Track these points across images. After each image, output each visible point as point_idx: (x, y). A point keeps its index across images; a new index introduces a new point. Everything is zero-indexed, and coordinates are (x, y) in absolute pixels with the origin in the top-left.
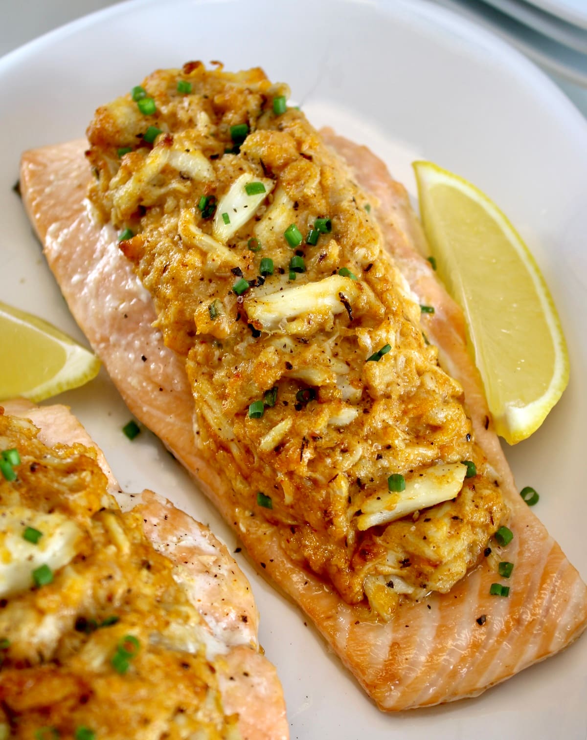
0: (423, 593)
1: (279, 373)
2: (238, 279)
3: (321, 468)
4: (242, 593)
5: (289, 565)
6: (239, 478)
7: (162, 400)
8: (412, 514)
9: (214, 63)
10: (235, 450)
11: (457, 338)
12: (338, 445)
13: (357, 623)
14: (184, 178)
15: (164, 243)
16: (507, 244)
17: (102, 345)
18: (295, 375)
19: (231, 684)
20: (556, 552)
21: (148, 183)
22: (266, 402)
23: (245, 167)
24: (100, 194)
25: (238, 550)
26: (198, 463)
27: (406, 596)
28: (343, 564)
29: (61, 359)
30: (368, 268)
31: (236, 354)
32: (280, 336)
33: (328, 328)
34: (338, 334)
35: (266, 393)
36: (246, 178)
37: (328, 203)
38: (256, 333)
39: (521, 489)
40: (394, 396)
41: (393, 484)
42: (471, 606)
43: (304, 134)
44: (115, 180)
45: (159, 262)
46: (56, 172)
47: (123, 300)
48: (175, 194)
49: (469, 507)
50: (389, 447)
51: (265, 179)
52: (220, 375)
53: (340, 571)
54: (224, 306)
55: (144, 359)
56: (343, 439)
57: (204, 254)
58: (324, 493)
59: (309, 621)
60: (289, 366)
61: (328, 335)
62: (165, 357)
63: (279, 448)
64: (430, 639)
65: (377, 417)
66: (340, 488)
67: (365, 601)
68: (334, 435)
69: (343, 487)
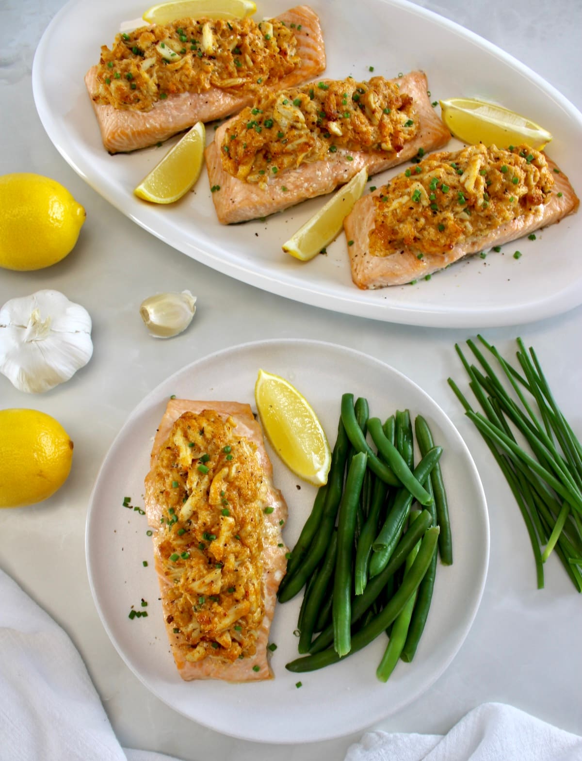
12: (255, 46)
14: (153, 67)
18: (231, 51)
21: (151, 79)
23: (153, 48)
30: (198, 22)
32: (218, 50)
33: (218, 38)
37: (173, 28)
38: (215, 56)
41: (268, 38)
43: (143, 30)
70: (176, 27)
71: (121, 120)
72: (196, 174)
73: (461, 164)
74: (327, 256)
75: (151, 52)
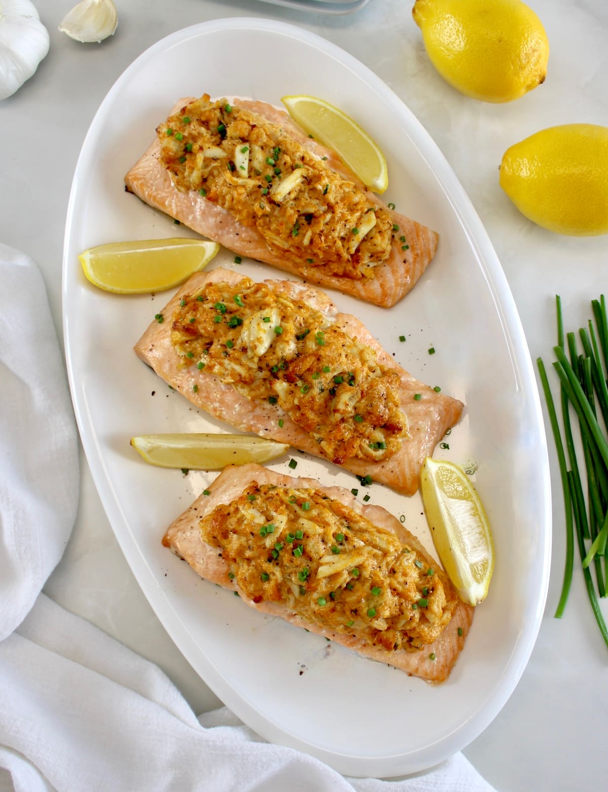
0: (380, 263)
1: (296, 216)
2: (262, 189)
3: (328, 240)
4: (325, 297)
5: (328, 278)
6: (297, 258)
7: (252, 245)
8: (364, 238)
9: (190, 103)
10: (292, 250)
11: (338, 163)
12: (331, 230)
13: (364, 284)
14: (215, 160)
15: (225, 189)
16: (332, 113)
17: (217, 237)
18: (301, 213)
19: (345, 328)
20: (416, 225)
21: (202, 168)
22: (296, 228)
23: (235, 143)
24: (182, 181)
25: (305, 282)
26: (276, 260)
27: (375, 267)
28: (351, 268)
29: (203, 250)
30: (303, 159)
31: (276, 216)
32: (288, 202)
33: (303, 189)
34: (307, 190)
35: (294, 225)
36: (239, 148)
37: (274, 141)
38: (279, 205)
39: (387, 205)
40: (339, 202)
41: (355, 232)
42: (398, 259)
43: (248, 118)
44: (186, 174)
45: (228, 197)
46: (151, 179)
47: (216, 217)
48: (215, 168)
49: (381, 225)
50: (346, 221)
51: (245, 144)
52: (273, 226)
53: (350, 271)
54: (264, 202)
55: (237, 234)
56: (331, 227)
57: (244, 186)
58: (334, 248)
59: (344, 292)
60: (298, 211)
61: (304, 192)
62: (245, 230)
63: (311, 242)
64: (391, 277)
65: (338, 213)
66: (338, 244)
67: (363, 275)
68: (327, 227)
69: (339, 243)
70: (278, 143)
71: (153, 174)
72: (167, 284)
73: (349, 544)
74: (184, 477)
75: (229, 145)
